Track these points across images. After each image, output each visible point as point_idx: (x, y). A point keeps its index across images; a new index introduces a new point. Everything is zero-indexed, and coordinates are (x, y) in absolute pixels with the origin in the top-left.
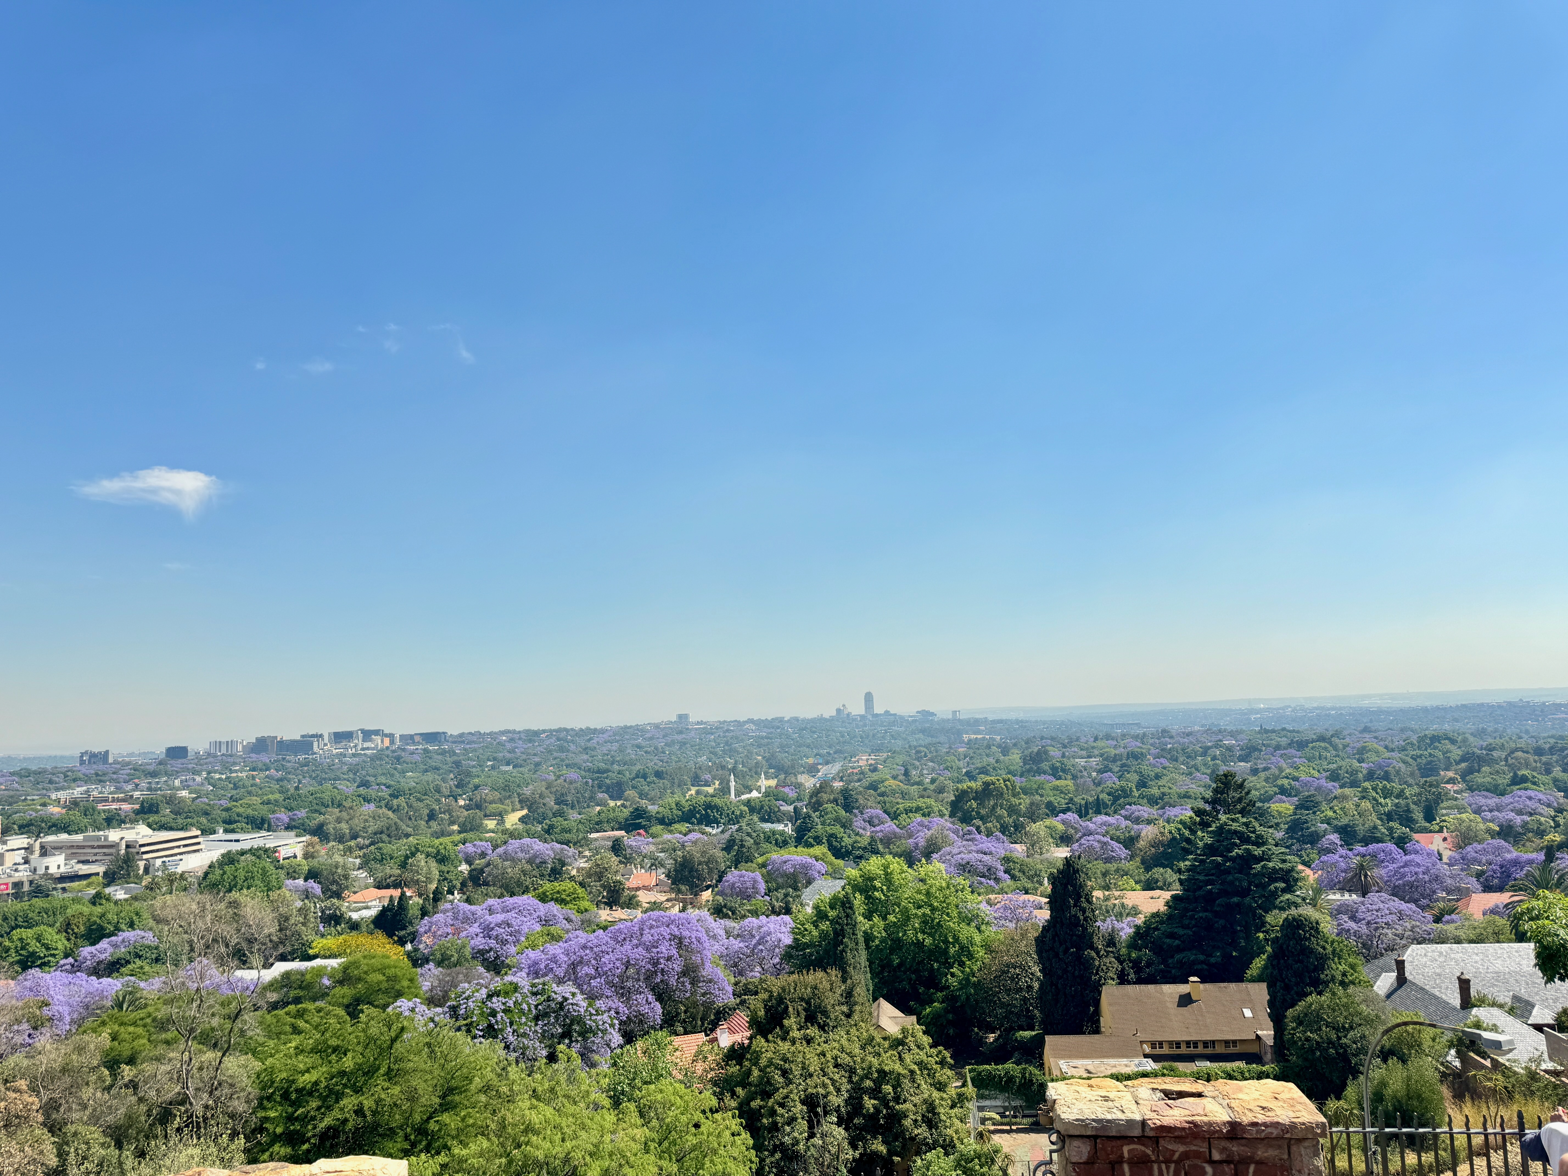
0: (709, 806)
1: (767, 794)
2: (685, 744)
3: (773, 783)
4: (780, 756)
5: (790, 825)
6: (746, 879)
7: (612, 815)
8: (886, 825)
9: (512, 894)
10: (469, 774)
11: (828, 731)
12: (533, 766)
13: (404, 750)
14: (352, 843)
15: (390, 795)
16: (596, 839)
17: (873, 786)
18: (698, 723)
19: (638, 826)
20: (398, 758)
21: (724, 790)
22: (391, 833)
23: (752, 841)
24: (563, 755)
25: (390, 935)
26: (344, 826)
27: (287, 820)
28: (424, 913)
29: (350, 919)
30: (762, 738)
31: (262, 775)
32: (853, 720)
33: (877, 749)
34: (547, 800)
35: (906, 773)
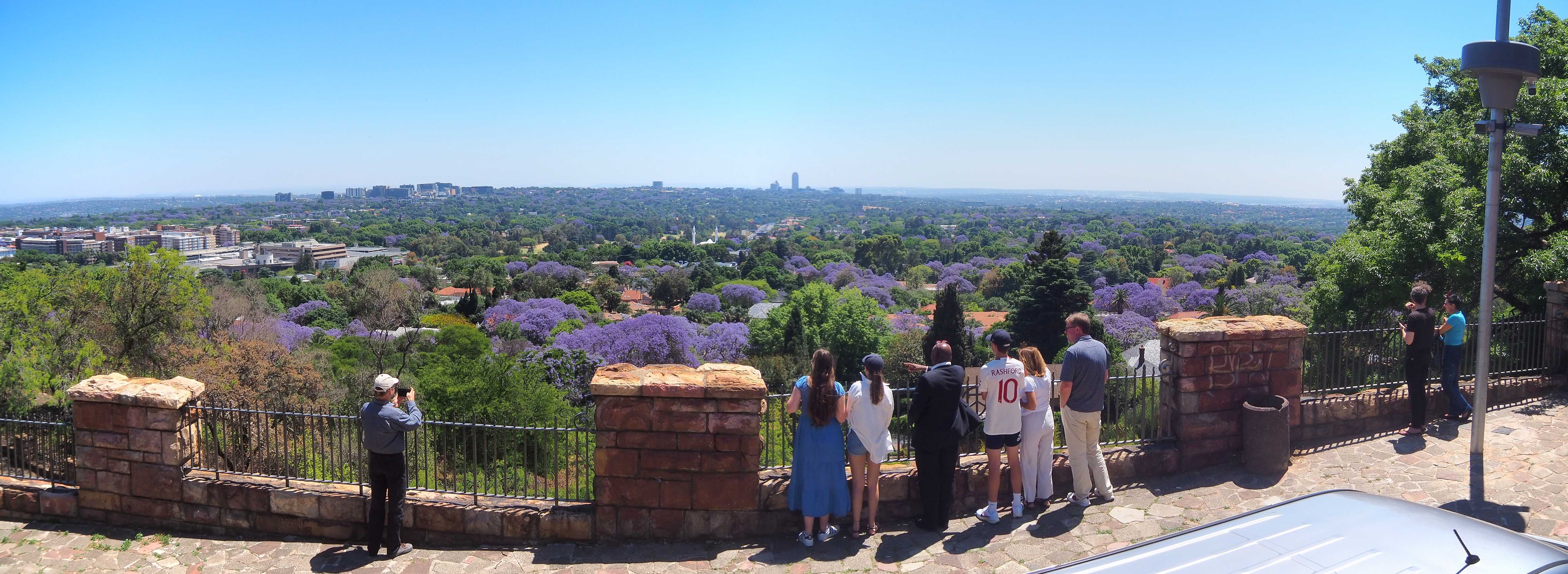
0: (676, 247)
1: (720, 241)
2: (659, 203)
3: (723, 235)
4: (728, 215)
5: (737, 264)
6: (707, 298)
7: (608, 250)
8: (808, 267)
9: (545, 297)
10: (508, 216)
11: (764, 200)
12: (551, 213)
13: (465, 198)
14: (437, 257)
15: (459, 228)
16: (598, 265)
17: (798, 240)
18: (669, 189)
19: (627, 259)
20: (462, 203)
21: (689, 237)
22: (461, 252)
23: (710, 274)
24: (572, 207)
25: (467, 317)
26: (430, 246)
27: (395, 240)
28: (487, 305)
29: (440, 305)
30: (716, 202)
31: (378, 211)
32: (783, 193)
33: (800, 214)
34: (561, 237)
35: (822, 232)
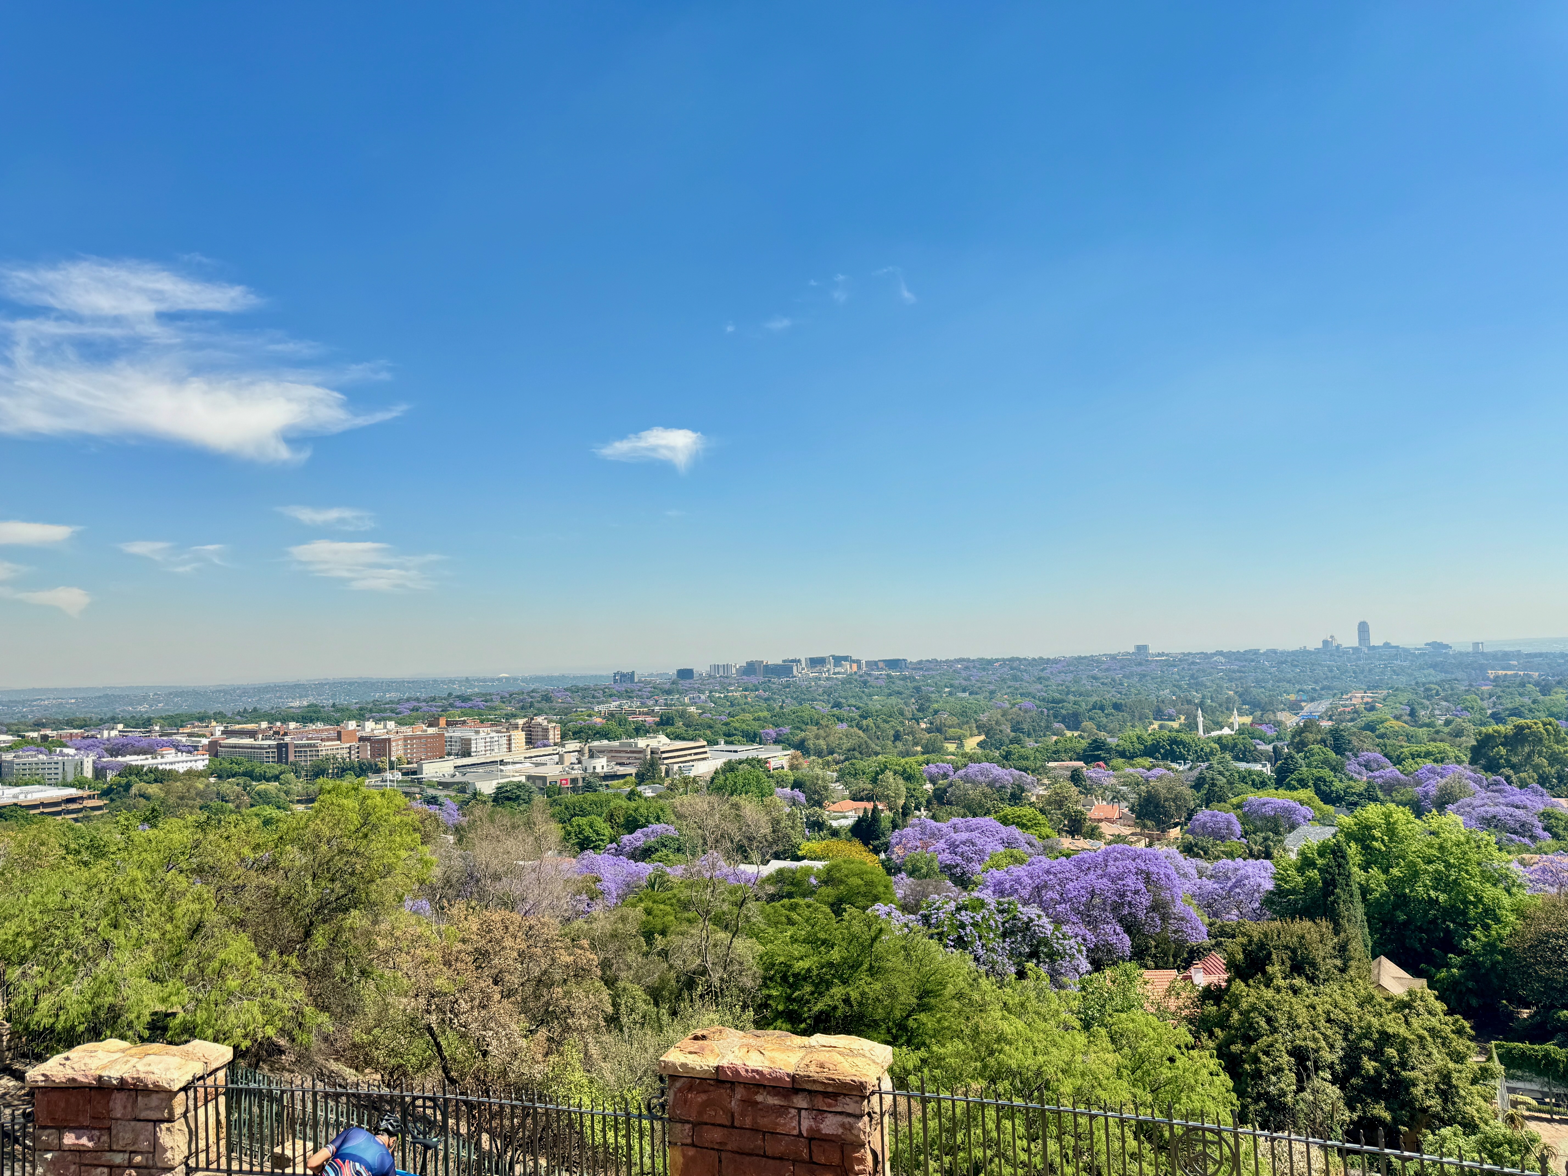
0: (1174, 742)
1: (1241, 731)
2: (1144, 676)
3: (1248, 720)
4: (1255, 691)
5: (1269, 766)
6: (1219, 819)
7: (1069, 746)
8: (1387, 770)
9: (975, 815)
10: (928, 700)
11: (1313, 664)
12: (988, 694)
13: (870, 675)
14: (830, 758)
15: (860, 716)
16: (1054, 768)
17: (1370, 727)
18: (1159, 655)
19: (1098, 758)
20: (865, 683)
21: (1192, 726)
22: (861, 750)
23: (1225, 780)
24: (1017, 685)
25: (866, 844)
26: (822, 742)
27: (774, 735)
28: (895, 826)
29: (831, 826)
30: (1234, 671)
31: (753, 695)
32: (1344, 653)
33: (1373, 687)
34: (1003, 727)
35: (1412, 713)
